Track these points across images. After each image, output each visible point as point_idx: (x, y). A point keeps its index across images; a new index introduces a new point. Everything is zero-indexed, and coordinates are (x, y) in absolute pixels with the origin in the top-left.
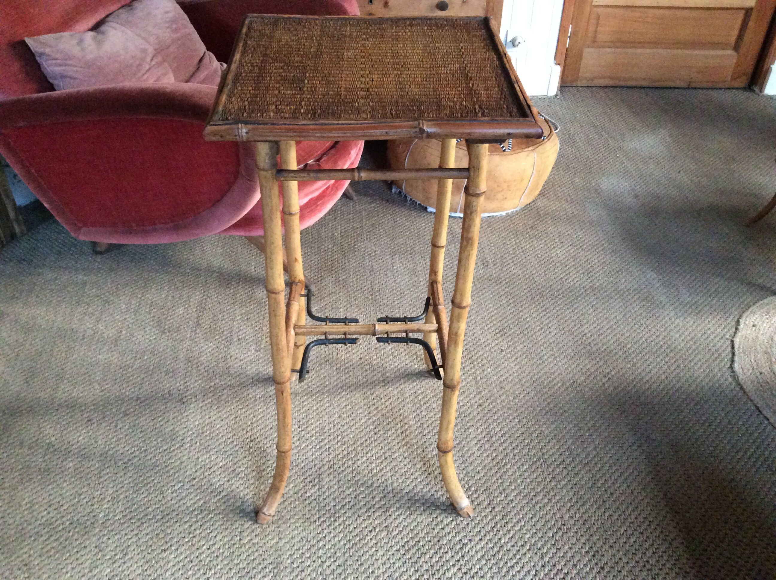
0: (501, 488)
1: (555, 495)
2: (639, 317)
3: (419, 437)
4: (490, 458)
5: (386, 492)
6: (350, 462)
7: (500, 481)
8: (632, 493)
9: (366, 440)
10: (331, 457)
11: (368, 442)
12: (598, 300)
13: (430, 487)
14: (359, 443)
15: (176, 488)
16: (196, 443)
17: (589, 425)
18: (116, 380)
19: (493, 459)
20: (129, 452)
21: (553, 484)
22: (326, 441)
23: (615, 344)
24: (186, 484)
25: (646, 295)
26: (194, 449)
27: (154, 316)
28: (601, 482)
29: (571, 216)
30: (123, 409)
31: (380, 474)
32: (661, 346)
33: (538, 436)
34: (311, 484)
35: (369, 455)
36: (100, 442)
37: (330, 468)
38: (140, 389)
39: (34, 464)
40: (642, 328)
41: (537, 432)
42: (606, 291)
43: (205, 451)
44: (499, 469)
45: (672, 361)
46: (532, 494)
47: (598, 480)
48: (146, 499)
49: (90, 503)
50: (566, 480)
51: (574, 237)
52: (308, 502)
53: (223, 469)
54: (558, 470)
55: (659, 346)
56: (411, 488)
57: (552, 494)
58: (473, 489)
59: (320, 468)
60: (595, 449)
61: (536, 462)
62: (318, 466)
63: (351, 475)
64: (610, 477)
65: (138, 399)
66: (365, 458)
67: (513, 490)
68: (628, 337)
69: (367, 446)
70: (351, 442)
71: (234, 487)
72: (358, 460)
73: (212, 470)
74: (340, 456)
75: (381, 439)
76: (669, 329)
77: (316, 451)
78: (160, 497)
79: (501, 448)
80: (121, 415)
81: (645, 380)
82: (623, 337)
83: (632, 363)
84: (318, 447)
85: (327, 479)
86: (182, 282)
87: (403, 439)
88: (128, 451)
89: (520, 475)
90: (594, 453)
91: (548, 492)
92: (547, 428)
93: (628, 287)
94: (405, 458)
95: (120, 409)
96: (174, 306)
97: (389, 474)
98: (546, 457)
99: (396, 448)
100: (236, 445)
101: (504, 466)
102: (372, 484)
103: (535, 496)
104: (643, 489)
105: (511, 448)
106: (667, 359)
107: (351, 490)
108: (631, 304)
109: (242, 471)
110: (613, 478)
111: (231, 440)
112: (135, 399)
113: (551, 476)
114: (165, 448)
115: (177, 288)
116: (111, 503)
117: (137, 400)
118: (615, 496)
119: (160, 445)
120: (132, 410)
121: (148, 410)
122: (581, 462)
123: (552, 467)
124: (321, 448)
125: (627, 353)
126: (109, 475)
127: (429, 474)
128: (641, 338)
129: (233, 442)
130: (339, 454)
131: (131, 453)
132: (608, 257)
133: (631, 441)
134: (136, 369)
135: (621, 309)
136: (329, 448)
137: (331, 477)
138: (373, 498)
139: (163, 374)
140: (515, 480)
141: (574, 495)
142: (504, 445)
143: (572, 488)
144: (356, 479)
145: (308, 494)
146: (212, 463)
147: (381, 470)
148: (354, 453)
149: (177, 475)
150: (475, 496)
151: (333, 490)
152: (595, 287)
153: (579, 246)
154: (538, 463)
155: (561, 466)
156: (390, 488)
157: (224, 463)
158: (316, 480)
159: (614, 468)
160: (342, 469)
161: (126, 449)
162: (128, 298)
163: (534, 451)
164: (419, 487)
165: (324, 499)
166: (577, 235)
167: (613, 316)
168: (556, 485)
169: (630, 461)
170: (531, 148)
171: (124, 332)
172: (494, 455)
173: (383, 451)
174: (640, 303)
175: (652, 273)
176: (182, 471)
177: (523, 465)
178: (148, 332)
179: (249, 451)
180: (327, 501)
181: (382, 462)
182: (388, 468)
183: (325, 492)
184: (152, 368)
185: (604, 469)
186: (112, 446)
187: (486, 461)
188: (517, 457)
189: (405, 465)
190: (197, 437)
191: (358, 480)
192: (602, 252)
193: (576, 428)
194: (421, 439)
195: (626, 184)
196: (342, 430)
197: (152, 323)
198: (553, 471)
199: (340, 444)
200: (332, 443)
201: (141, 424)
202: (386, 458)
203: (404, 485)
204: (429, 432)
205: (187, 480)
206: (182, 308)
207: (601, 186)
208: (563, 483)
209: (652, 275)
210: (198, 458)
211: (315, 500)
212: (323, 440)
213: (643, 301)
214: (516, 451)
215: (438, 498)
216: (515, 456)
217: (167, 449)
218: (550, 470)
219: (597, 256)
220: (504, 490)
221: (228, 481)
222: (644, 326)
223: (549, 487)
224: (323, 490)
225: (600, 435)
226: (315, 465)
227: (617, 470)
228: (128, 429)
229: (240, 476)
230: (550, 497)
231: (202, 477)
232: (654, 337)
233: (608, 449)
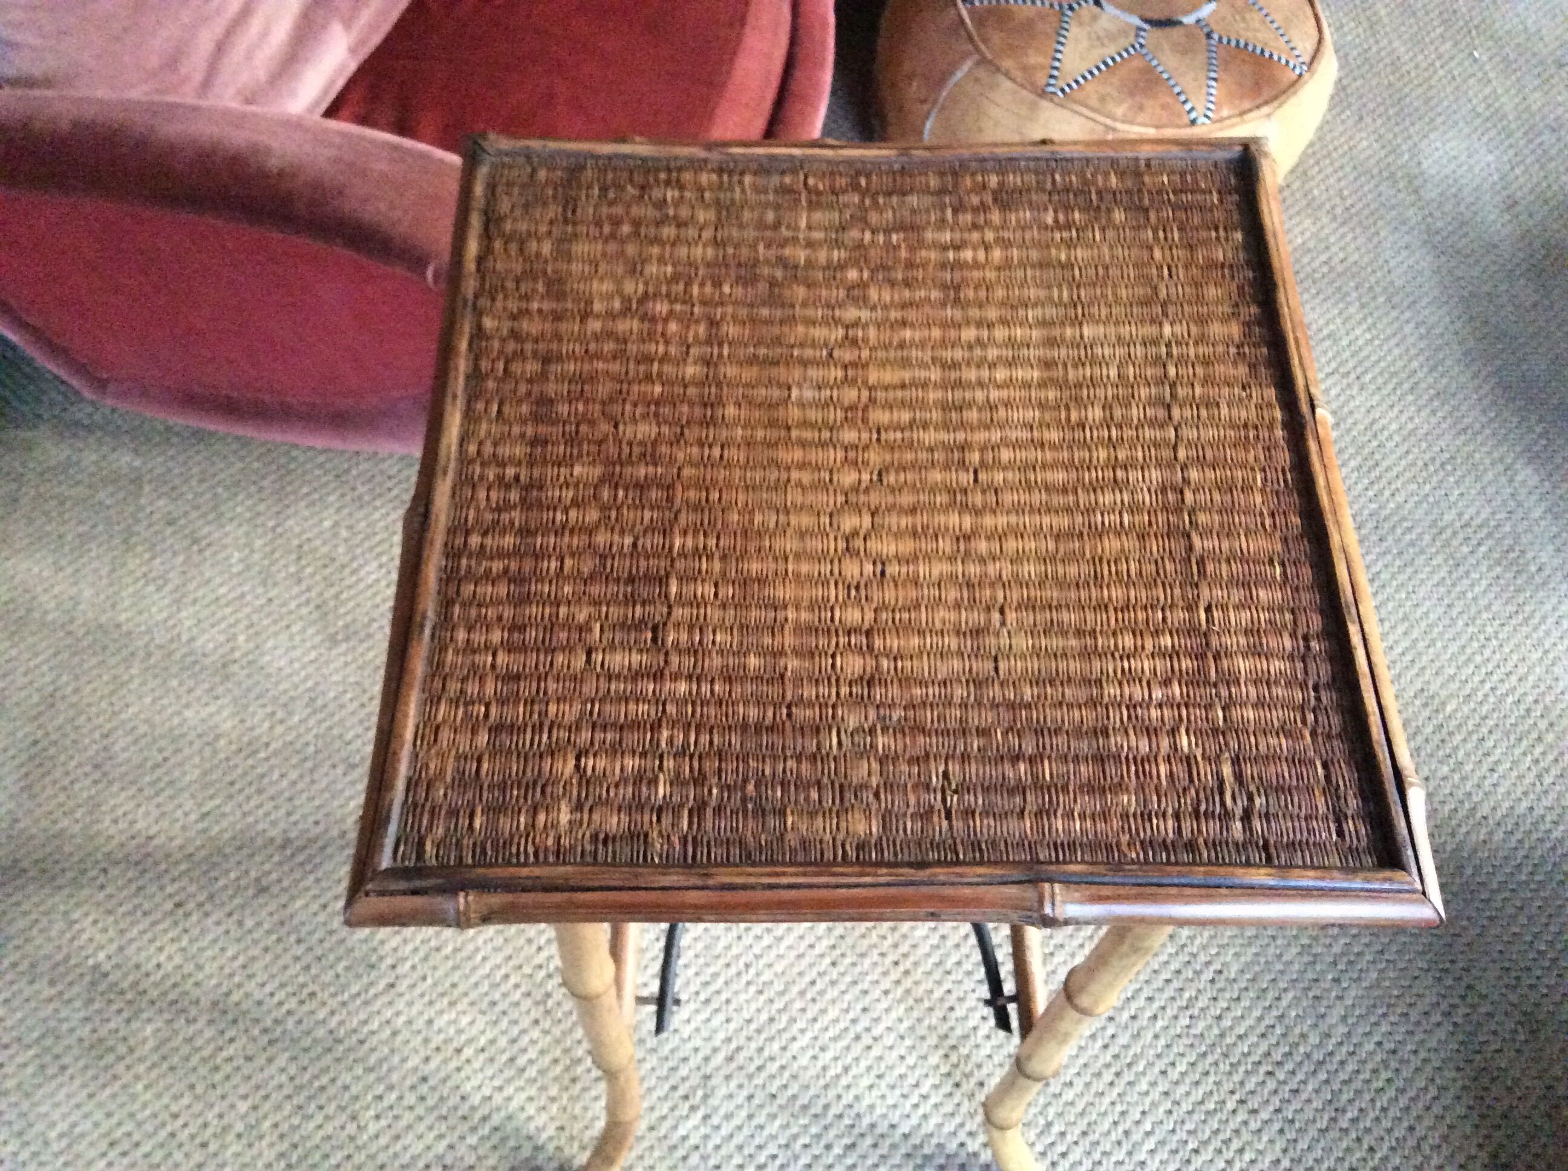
0: (1120, 1129)
1: (1241, 1151)
2: (1485, 616)
3: (937, 976)
4: (1100, 1043)
5: (856, 1131)
6: (776, 1046)
7: (1119, 1108)
8: (1419, 1146)
9: (813, 983)
10: (732, 1026)
11: (819, 986)
12: (1389, 557)
13: (958, 1120)
14: (795, 990)
15: (386, 1103)
16: (424, 978)
17: (1337, 949)
18: (232, 784)
19: (1106, 1047)
20: (276, 999)
21: (1241, 1116)
22: (721, 981)
23: (1418, 702)
24: (407, 1094)
25: (1509, 541)
26: (422, 995)
27: (309, 590)
28: (1349, 1115)
29: (1340, 269)
30: (253, 874)
31: (844, 1081)
32: (1528, 711)
33: (1212, 981)
34: (687, 1105)
35: (818, 1026)
36: (208, 970)
37: (730, 1059)
38: (289, 814)
39: (65, 1026)
40: (1487, 653)
41: (1212, 968)
42: (1409, 529)
43: (446, 1001)
44: (1118, 1074)
45: (1550, 757)
46: (1191, 1146)
47: (1344, 1111)
48: (321, 1133)
49: (198, 1141)
50: (1271, 1108)
51: (1344, 342)
52: (681, 1152)
53: (486, 1055)
54: (1254, 1080)
55: (1523, 707)
56: (914, 1120)
57: (1236, 1145)
58: (1056, 1129)
59: (707, 1059)
60: (1344, 1018)
61: (1204, 1055)
62: (701, 1055)
63: (777, 1083)
64: (1373, 1100)
65: (287, 842)
66: (809, 1035)
67: (1148, 1134)
68: (1452, 678)
69: (814, 1000)
70: (778, 986)
71: (514, 1104)
72: (794, 1039)
73: (463, 1057)
74: (753, 1026)
75: (848, 979)
76: (1551, 656)
77: (697, 1011)
78: (351, 1128)
79: (1126, 1015)
80: (251, 892)
81: (1479, 815)
82: (1440, 680)
83: (1452, 761)
84: (702, 997)
85: (723, 1091)
86: (370, 481)
87: (898, 982)
88: (272, 994)
89: (1166, 1094)
90: (1342, 1029)
91: (1227, 1142)
92: (1237, 955)
93: (1466, 517)
94: (902, 1038)
95: (247, 872)
96: (354, 559)
97: (865, 1082)
98: (1229, 1040)
99: (884, 1004)
100: (517, 986)
101: (1129, 1065)
102: (826, 1107)
103: (1196, 1151)
104: (1445, 1138)
105: (1148, 1014)
106: (1538, 750)
107: (777, 1123)
108: (1467, 573)
109: (531, 1062)
110: (1378, 1104)
111: (503, 971)
112: (279, 841)
113: (1237, 1097)
114: (355, 989)
115: (360, 498)
116: (244, 1141)
117: (283, 847)
118: (1378, 1155)
119: (342, 980)
120: (274, 876)
121: (312, 878)
122: (1308, 1056)
123: (1242, 1069)
124: (707, 1001)
125: (1445, 730)
126: (235, 1064)
127: (957, 1085)
128: (1483, 682)
129: (507, 976)
130: (749, 1021)
131: (281, 1004)
132: (1423, 414)
133: (1431, 998)
134: (276, 753)
135: (1442, 590)
136: (728, 1001)
137: (733, 1084)
138: (828, 1147)
139: (340, 770)
140: (1154, 1105)
141: (1285, 1151)
142: (1134, 1006)
143: (1281, 1131)
144: (790, 1092)
145: (682, 1131)
146: (463, 1038)
147: (846, 1069)
148: (785, 1018)
149: (385, 1067)
150: (1061, 1148)
151: (737, 1121)
152: (1384, 513)
153: (1353, 376)
154: (1210, 1059)
155: (1263, 1069)
156: (866, 1121)
157: (489, 1035)
158: (700, 1093)
159: (1385, 1075)
160: (758, 1062)
161: (268, 989)
162: (240, 532)
163: (1201, 1025)
164: (933, 1121)
165: (718, 1147)
166: (1352, 337)
167: (1419, 612)
168: (1245, 1123)
169: (1423, 1054)
170: (1266, 110)
171: (241, 638)
172: (1110, 1031)
173: (851, 1015)
174: (1490, 568)
175: (1529, 471)
176: (396, 1059)
177: (1173, 1064)
178: (298, 639)
179: (545, 1003)
180: (724, 1151)
181: (848, 1048)
182: (863, 1064)
183: (718, 1128)
184: (311, 749)
185: (1361, 1077)
186: (237, 979)
187: (1090, 1052)
188: (1162, 1042)
189: (902, 1058)
190: (426, 958)
191: (794, 1097)
192: (1410, 398)
193: (1307, 959)
194: (939, 983)
195: (1490, 158)
196: (757, 950)
197: (304, 611)
198: (1242, 1083)
199: (752, 989)
200: (735, 987)
201: (296, 921)
202: (858, 1038)
203: (898, 1113)
204: (959, 963)
205: (408, 1083)
206: (375, 564)
207: (1425, 165)
208: (1265, 1115)
209: (1526, 474)
210: (430, 1022)
211: (697, 1147)
212: (716, 975)
213: (1498, 563)
214: (1160, 1024)
215: (975, 1155)
216: (1156, 1036)
217: (359, 994)
218: (1237, 1078)
219: (1396, 410)
220: (1127, 1133)
221: (500, 1089)
222: (1494, 642)
223: (1232, 1125)
224: (715, 1120)
225: (1359, 979)
226: (696, 1050)
227: (1389, 1081)
228: (269, 932)
229: (526, 1075)
230: (1231, 1154)
231: (442, 1074)
232: (1514, 679)
233: (1373, 1019)
